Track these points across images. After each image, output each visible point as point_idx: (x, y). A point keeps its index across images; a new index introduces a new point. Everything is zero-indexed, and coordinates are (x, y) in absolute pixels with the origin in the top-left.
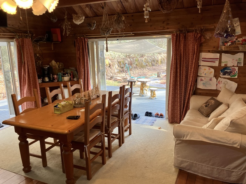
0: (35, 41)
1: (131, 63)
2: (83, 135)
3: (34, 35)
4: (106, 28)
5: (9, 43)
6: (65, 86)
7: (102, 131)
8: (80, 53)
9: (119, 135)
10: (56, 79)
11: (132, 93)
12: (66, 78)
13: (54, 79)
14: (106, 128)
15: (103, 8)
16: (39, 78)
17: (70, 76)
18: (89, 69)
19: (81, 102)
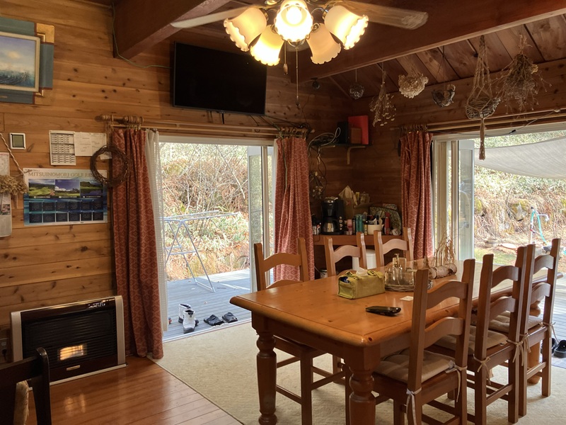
0: (314, 144)
1: (548, 209)
2: (407, 363)
3: (313, 131)
4: (482, 100)
5: (265, 148)
6: (370, 247)
7: (459, 364)
8: (410, 170)
9: (510, 388)
10: (350, 229)
11: (557, 275)
12: (373, 228)
13: (345, 228)
14: (470, 356)
15: (476, 55)
16: (315, 223)
17: (383, 223)
18: (431, 208)
19: (406, 279)
